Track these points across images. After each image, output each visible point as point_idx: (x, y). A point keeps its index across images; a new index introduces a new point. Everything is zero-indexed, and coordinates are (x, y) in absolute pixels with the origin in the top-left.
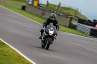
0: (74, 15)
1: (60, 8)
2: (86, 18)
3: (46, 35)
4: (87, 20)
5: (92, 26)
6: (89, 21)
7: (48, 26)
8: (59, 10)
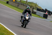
0: (35, 6)
1: (27, 3)
2: (41, 8)
3: (24, 19)
4: (42, 9)
5: (45, 12)
6: (43, 10)
7: (25, 14)
8: (27, 4)
